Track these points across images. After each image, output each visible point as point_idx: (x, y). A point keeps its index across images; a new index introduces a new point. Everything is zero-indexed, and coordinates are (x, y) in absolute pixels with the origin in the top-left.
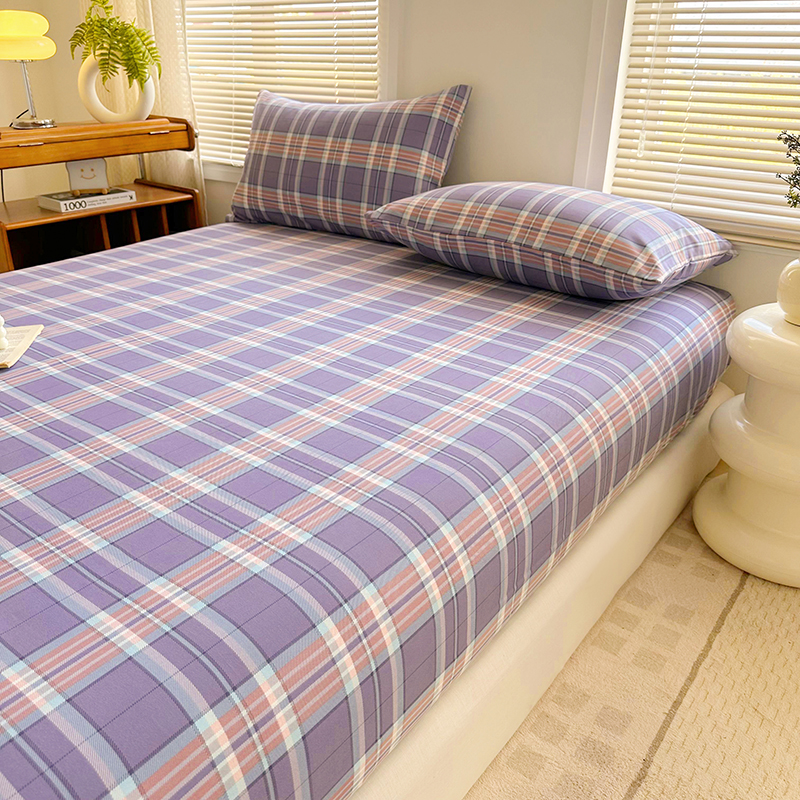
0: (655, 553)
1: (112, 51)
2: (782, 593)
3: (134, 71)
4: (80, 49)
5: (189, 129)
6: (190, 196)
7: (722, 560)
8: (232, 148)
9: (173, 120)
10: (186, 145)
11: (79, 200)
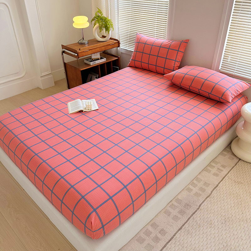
0: (221, 153)
2: (247, 164)
3: (107, 29)
4: (93, 22)
5: (118, 42)
6: (117, 58)
7: (236, 156)
8: (128, 46)
9: (115, 40)
10: (118, 46)
11: (94, 62)
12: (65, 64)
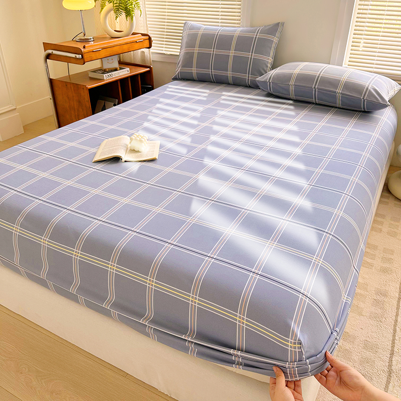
1: (120, 4)
3: (128, 13)
5: (150, 39)
6: (149, 69)
8: (164, 46)
9: (143, 35)
10: (149, 46)
11: (110, 74)
12: (51, 81)
